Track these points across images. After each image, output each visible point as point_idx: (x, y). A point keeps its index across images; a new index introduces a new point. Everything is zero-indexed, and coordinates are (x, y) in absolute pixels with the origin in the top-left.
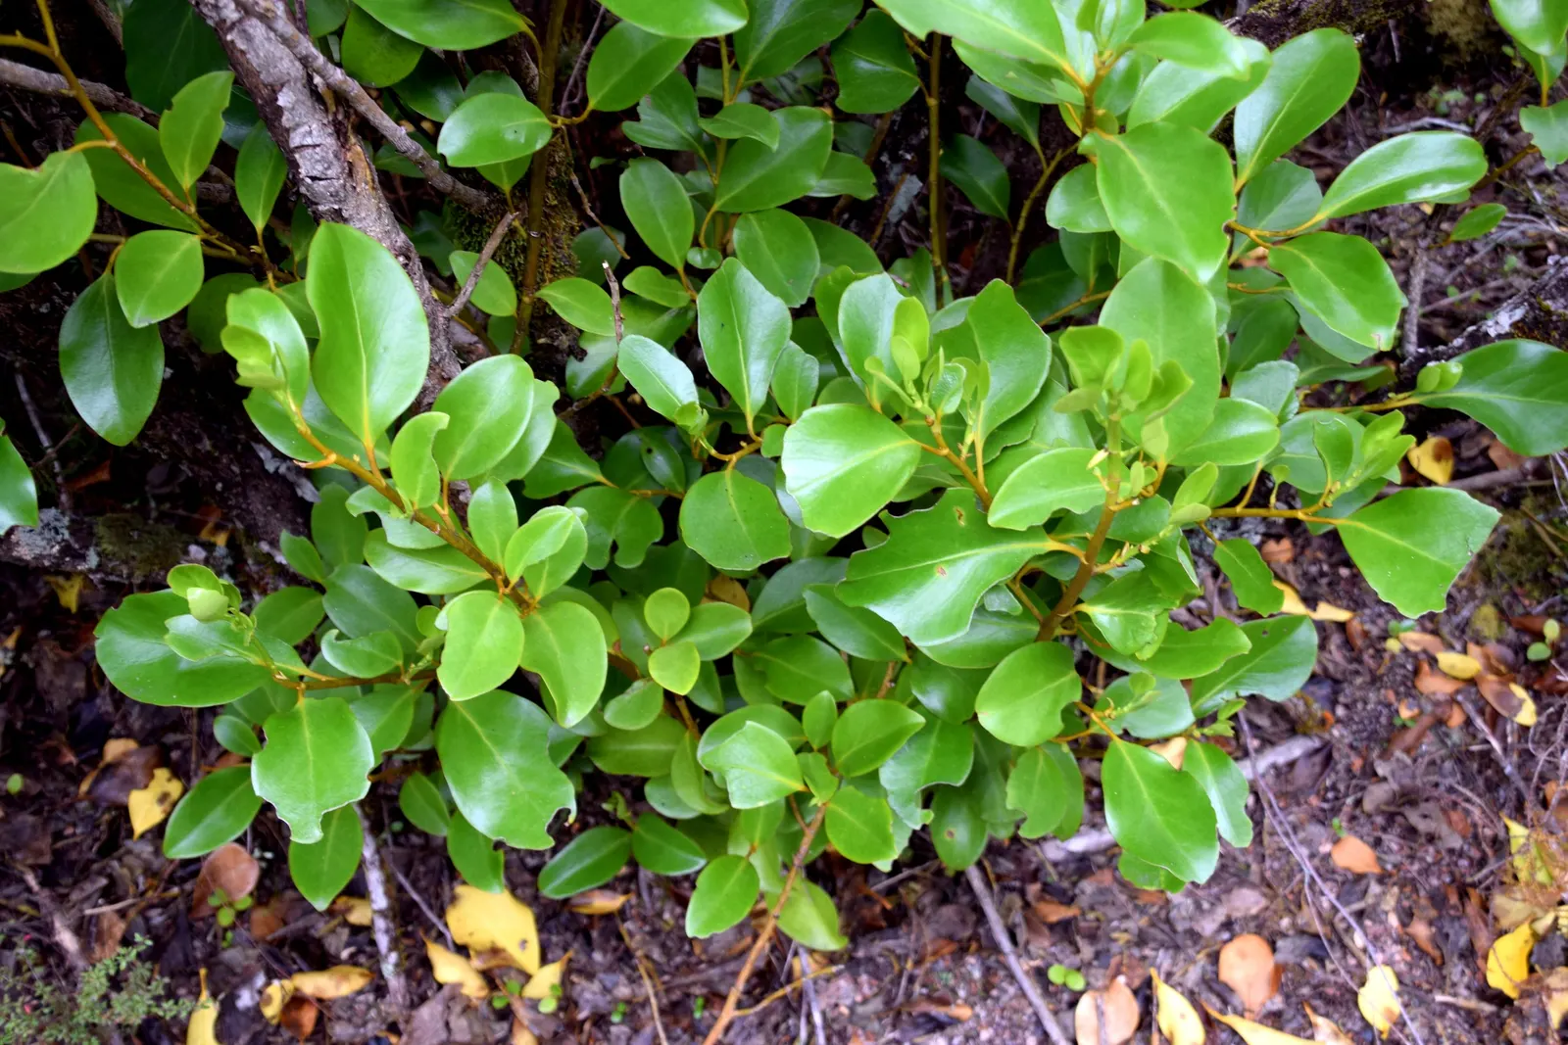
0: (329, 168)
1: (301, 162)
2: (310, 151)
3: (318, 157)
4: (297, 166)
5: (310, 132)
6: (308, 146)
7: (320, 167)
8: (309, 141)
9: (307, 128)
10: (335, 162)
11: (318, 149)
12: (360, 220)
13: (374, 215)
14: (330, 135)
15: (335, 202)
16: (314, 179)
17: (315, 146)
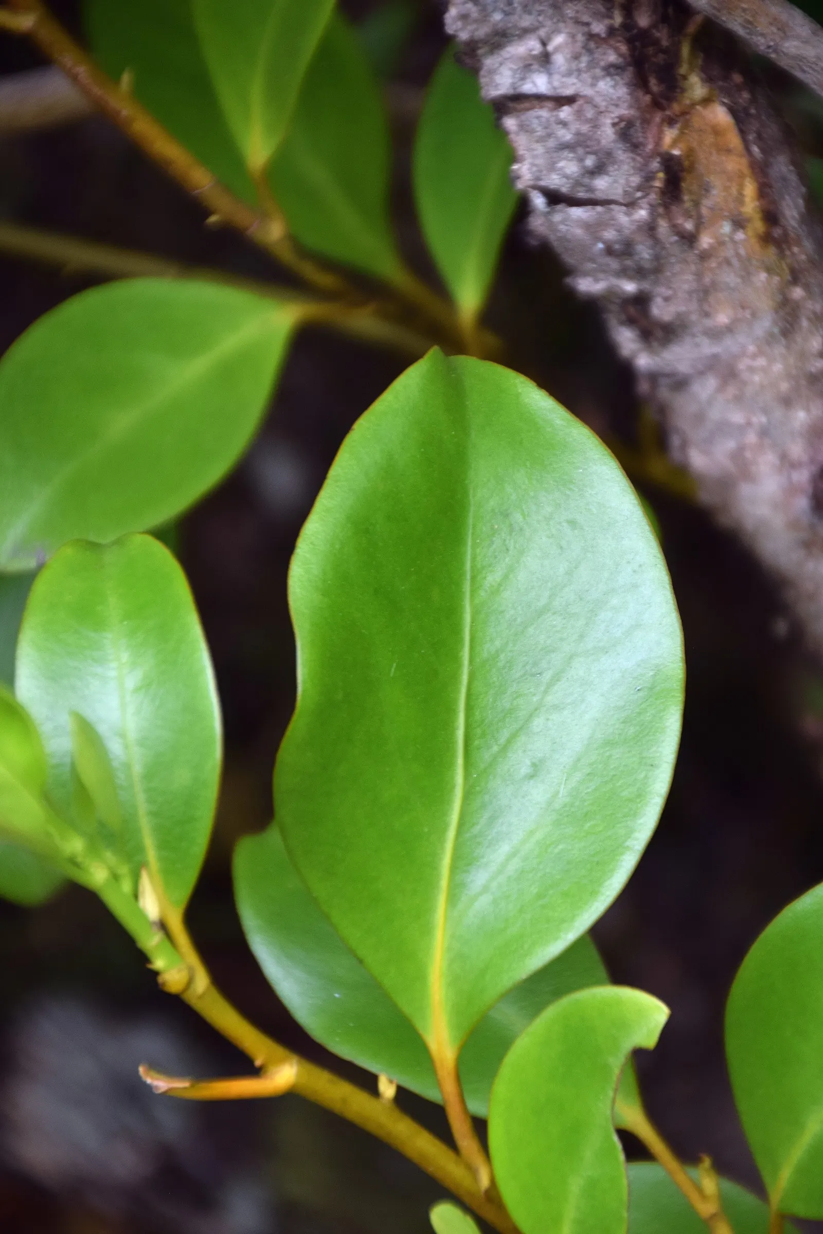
0: (599, 170)
1: (521, 142)
2: (544, 113)
3: (566, 135)
4: (514, 158)
5: (545, 59)
6: (539, 98)
7: (570, 166)
8: (539, 83)
9: (532, 45)
10: (622, 155)
11: (565, 112)
12: (716, 334)
13: (766, 323)
14: (611, 70)
15: (624, 273)
16: (554, 198)
17: (561, 101)
